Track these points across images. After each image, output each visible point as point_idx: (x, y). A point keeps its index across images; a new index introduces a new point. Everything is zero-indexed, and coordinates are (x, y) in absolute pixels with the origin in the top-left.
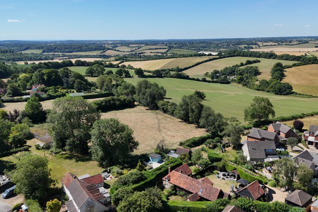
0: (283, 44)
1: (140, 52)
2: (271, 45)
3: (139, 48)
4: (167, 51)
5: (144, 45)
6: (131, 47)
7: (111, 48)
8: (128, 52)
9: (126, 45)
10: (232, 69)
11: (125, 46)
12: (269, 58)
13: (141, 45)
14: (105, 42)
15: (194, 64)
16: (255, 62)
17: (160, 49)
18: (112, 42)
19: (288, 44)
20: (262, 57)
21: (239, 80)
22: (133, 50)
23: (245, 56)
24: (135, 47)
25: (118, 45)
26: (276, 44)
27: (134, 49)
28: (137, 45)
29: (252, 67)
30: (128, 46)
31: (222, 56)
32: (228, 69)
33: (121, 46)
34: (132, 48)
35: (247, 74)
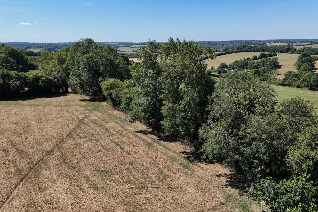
12: (286, 53)
16: (271, 56)
22: (135, 50)
23: (257, 51)
24: (137, 47)
25: (120, 46)
29: (270, 59)
30: (131, 47)
31: (230, 52)
32: (239, 62)
33: (123, 46)
35: (263, 68)
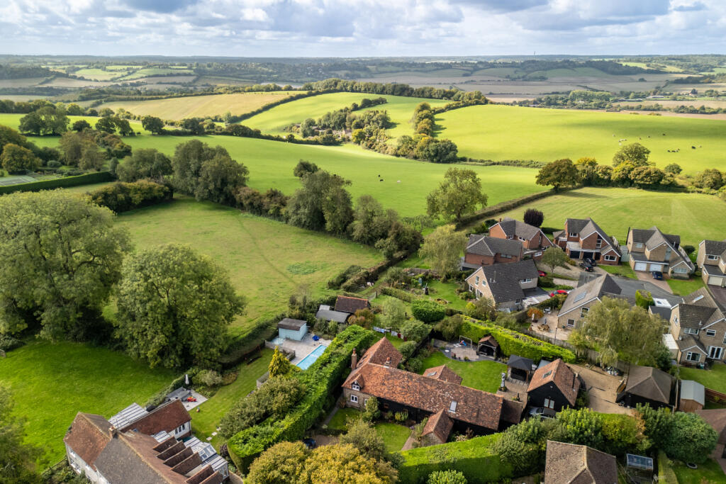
0: (412, 69)
1: (135, 81)
2: (391, 72)
3: (129, 74)
4: (194, 81)
5: (141, 67)
6: (111, 71)
7: (64, 72)
8: (105, 81)
9: (99, 66)
10: (340, 115)
11: (97, 68)
12: (400, 95)
13: (135, 67)
14: (46, 59)
15: (260, 107)
16: (378, 102)
17: (178, 75)
18: (63, 60)
19: (419, 69)
20: (387, 93)
21: (357, 137)
22: (116, 76)
23: (357, 92)
24: (120, 70)
25: (80, 66)
26: (400, 69)
27: (119, 74)
28: (126, 67)
29: (377, 112)
30: (105, 70)
31: (313, 92)
32: (333, 116)
33: (88, 68)
34: (113, 73)
35: (369, 127)
